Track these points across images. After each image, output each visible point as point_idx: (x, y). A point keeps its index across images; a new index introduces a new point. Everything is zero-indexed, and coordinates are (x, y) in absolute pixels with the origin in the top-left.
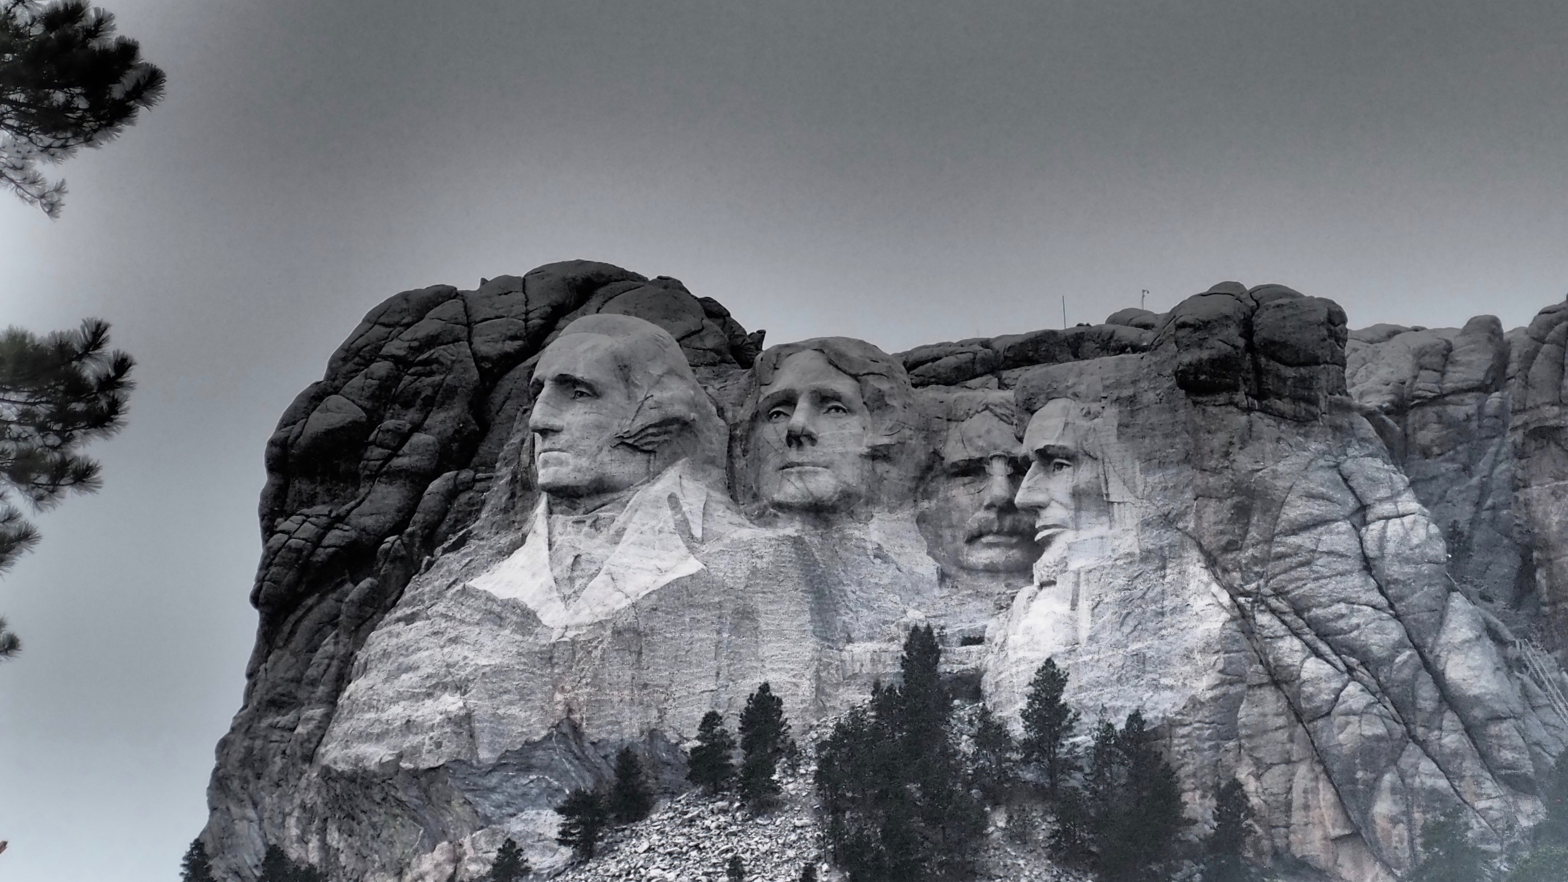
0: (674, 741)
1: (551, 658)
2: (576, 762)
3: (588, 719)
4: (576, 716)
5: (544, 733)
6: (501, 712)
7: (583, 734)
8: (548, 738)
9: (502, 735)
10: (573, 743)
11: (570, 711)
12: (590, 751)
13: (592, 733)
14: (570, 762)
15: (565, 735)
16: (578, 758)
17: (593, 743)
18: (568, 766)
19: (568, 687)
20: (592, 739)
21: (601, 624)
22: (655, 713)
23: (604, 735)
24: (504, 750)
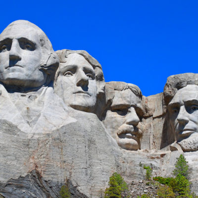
0: (75, 186)
1: (28, 145)
2: (39, 188)
3: (44, 171)
4: (39, 170)
5: (26, 174)
6: (9, 163)
7: (41, 177)
8: (28, 176)
9: (9, 172)
10: (38, 180)
11: (36, 167)
12: (44, 184)
13: (45, 177)
14: (36, 187)
15: (34, 176)
16: (40, 186)
17: (46, 181)
18: (36, 189)
19: (36, 157)
20: (45, 179)
21: (48, 135)
22: (68, 173)
23: (50, 179)
24: (10, 178)
